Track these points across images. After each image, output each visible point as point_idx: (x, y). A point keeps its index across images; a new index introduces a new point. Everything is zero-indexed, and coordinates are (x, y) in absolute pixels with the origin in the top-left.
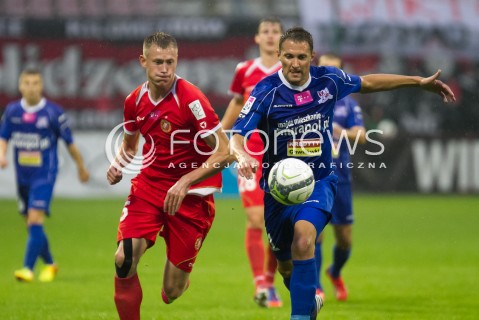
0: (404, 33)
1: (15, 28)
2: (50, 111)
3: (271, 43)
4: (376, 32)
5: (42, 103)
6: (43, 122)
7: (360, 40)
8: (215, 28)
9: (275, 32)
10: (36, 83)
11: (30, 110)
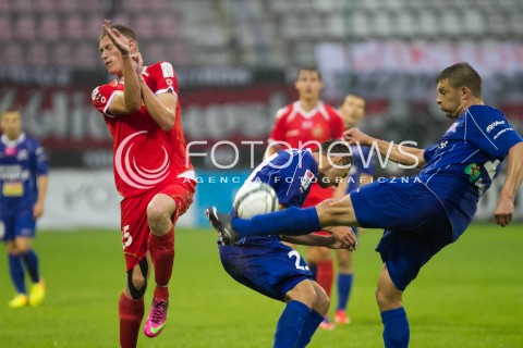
0: (410, 80)
1: (63, 78)
2: (30, 145)
3: (309, 91)
4: (385, 79)
5: (21, 138)
6: (23, 155)
7: (372, 85)
8: (241, 77)
9: (313, 80)
10: (15, 120)
11: (10, 145)
